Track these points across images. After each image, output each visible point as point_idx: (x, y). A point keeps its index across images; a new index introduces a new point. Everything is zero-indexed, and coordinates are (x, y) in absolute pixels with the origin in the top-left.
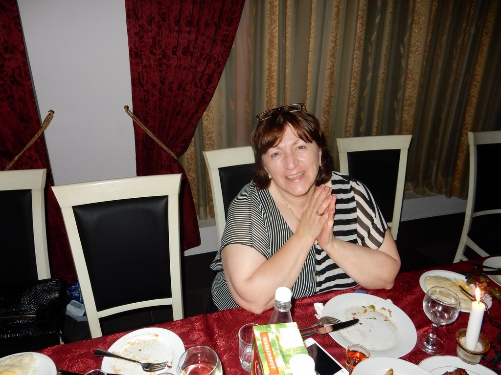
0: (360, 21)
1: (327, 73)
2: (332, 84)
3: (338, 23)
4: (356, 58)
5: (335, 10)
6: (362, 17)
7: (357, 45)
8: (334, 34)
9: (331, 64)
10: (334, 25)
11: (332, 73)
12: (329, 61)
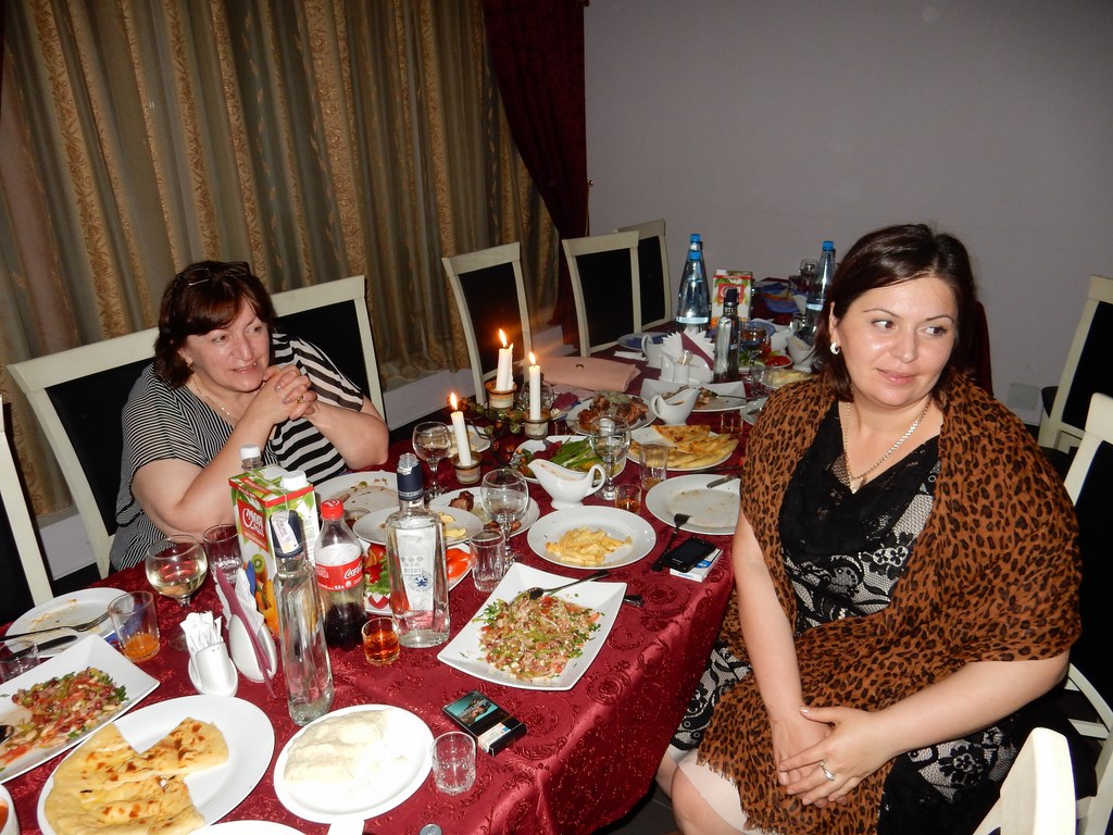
0: (230, 103)
1: (196, 195)
2: (210, 215)
3: (191, 107)
4: (241, 164)
5: (180, 86)
6: (233, 95)
7: (236, 143)
8: (190, 127)
9: (199, 179)
10: (186, 112)
11: (205, 195)
12: (193, 175)
